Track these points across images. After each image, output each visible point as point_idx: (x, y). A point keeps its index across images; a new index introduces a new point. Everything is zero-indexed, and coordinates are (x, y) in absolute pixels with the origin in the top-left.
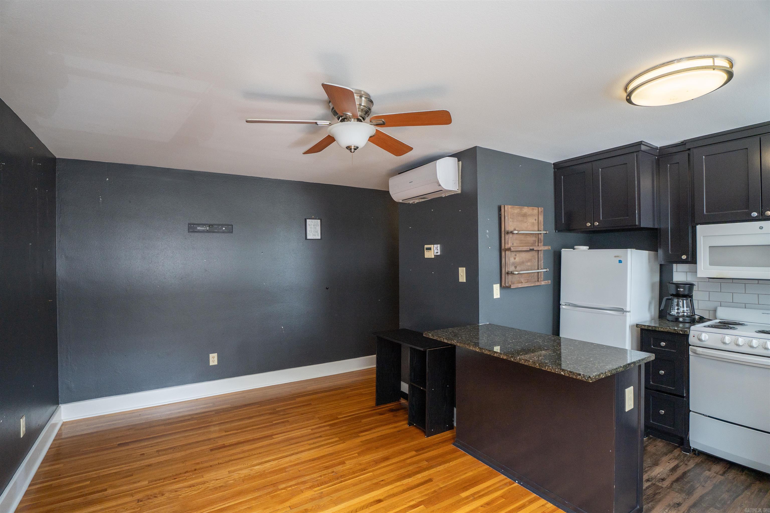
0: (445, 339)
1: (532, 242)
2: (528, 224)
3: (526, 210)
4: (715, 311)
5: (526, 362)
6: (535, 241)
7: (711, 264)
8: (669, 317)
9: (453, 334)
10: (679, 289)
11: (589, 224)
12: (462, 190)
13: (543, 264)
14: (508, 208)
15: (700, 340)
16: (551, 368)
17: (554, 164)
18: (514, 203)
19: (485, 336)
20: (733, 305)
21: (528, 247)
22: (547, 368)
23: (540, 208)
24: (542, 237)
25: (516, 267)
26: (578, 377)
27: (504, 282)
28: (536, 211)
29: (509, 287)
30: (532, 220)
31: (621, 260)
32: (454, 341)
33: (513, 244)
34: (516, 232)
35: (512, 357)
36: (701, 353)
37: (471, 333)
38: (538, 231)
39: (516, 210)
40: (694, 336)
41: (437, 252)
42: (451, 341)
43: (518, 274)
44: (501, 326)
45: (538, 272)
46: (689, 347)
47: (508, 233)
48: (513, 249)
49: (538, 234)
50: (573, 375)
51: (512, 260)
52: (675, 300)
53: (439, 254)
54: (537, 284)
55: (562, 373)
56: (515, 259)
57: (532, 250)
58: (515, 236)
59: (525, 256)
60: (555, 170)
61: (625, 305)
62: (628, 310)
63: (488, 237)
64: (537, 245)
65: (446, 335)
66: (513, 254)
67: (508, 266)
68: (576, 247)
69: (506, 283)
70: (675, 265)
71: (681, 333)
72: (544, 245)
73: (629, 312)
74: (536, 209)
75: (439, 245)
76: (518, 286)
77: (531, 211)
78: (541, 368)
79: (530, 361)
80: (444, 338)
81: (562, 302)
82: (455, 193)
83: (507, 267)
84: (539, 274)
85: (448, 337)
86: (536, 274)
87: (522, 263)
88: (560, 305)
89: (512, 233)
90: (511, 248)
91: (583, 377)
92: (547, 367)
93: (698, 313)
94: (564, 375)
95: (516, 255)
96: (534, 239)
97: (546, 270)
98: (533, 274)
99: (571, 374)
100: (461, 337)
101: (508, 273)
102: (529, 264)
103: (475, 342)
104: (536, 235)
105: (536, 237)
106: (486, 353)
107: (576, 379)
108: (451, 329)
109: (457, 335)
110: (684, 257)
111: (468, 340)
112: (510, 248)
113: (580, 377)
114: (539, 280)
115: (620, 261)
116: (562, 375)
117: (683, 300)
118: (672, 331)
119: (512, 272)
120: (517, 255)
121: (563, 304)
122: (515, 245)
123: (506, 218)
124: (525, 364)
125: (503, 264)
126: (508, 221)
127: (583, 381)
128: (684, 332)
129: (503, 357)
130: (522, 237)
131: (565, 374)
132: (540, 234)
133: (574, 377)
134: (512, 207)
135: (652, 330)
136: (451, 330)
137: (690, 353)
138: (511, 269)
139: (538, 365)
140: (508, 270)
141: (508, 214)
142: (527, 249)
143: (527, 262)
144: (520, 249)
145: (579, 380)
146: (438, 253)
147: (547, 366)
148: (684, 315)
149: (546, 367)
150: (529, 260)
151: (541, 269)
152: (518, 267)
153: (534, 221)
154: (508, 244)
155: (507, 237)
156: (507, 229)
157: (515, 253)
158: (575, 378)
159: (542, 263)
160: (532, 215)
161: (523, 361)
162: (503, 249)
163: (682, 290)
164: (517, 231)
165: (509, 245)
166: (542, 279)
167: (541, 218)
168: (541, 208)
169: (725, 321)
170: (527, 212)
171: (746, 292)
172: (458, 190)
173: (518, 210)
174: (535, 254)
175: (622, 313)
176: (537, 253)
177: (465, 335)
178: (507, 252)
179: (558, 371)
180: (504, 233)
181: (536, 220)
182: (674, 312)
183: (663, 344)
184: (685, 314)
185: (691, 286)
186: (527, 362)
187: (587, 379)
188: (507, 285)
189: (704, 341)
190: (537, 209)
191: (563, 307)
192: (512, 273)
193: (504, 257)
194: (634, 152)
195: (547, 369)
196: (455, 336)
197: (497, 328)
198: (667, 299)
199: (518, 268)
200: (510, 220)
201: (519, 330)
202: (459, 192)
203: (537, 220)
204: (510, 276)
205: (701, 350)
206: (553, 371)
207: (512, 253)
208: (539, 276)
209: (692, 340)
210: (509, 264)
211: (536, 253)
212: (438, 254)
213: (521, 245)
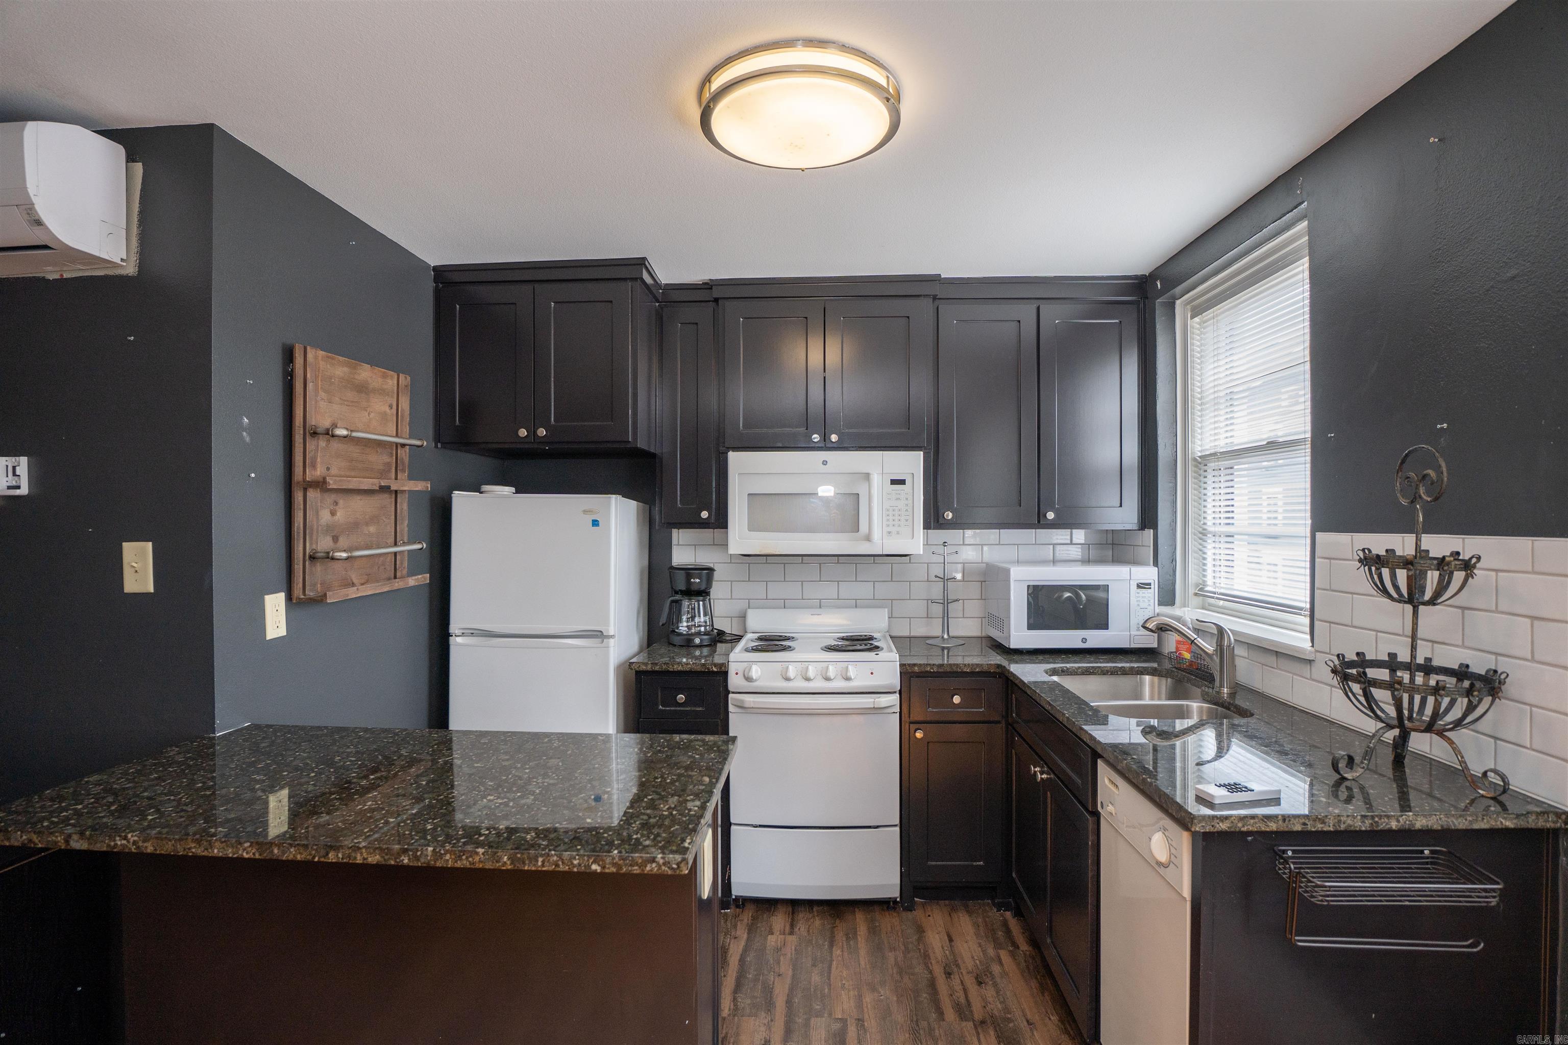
0: (75, 837)
1: (382, 468)
2: (372, 415)
3: (366, 373)
4: (743, 617)
5: (461, 859)
6: (388, 464)
7: (751, 528)
8: (676, 640)
9: (112, 804)
10: (692, 580)
11: (523, 432)
12: (141, 265)
13: (406, 529)
14: (316, 358)
15: (748, 679)
16: (555, 858)
17: (435, 269)
18: (334, 347)
19: (258, 782)
20: (767, 603)
21: (376, 481)
22: (540, 864)
23: (402, 376)
24: (404, 454)
25: (335, 539)
26: (648, 868)
27: (301, 585)
28: (391, 383)
29: (320, 600)
30: (381, 405)
31: (597, 521)
32: (125, 838)
33: (328, 469)
34: (342, 432)
35: (405, 851)
36: (752, 705)
37: (193, 780)
38: (397, 436)
39: (339, 369)
40: (737, 674)
41: (14, 483)
42: (112, 838)
43: (347, 558)
44: (303, 728)
45: (395, 554)
46: (728, 697)
47: (315, 434)
48: (332, 483)
49: (397, 444)
50: (631, 865)
51: (325, 516)
52: (686, 603)
53: (24, 490)
54: (398, 584)
55: (595, 867)
56: (333, 513)
57: (385, 489)
58: (335, 445)
59: (359, 506)
60: (437, 287)
61: (607, 623)
62: (612, 633)
63: (248, 439)
64: (393, 477)
65: (78, 813)
66: (330, 498)
67: (314, 537)
68: (485, 488)
69: (307, 588)
70: (675, 532)
71: (715, 669)
72: (411, 478)
73: (612, 637)
74: (392, 377)
75: (24, 460)
76: (348, 595)
77: (380, 380)
78: (521, 867)
79: (477, 853)
80: (70, 836)
81: (454, 628)
82: (110, 272)
83: (311, 534)
84: (398, 557)
85: (90, 822)
86: (391, 558)
87: (354, 526)
88: (448, 635)
89: (329, 434)
90: (328, 479)
91: (664, 864)
92: (540, 859)
93: (720, 624)
94: (601, 873)
95: (336, 503)
96: (385, 458)
97: (418, 546)
98: (381, 559)
99: (626, 865)
100: (158, 811)
101: (313, 558)
102: (372, 529)
103: (228, 821)
104: (392, 449)
105: (392, 456)
106: (291, 857)
107: (643, 877)
108: (95, 778)
109: (135, 802)
110: (705, 514)
111: (192, 819)
112: (324, 478)
113: (654, 865)
114: (398, 574)
115: (595, 523)
116: (595, 872)
117: (698, 601)
118: (699, 668)
119: (328, 553)
120: (341, 502)
121: (458, 632)
122: (334, 471)
123: (310, 386)
124: (459, 864)
125: (298, 528)
126: (316, 396)
127: (664, 875)
128: (721, 668)
129: (364, 859)
130: (354, 451)
131: (604, 867)
132: (403, 445)
133: (636, 870)
134: (328, 357)
135: (662, 672)
136: (98, 784)
137: (731, 708)
138: (323, 544)
139: (509, 859)
140: (314, 547)
141: (317, 377)
142: (373, 485)
143: (367, 524)
144: (354, 484)
145: (652, 875)
146: (18, 487)
147: (542, 855)
148: (700, 630)
149: (537, 861)
150: (374, 519)
151: (404, 544)
152: (341, 539)
153: (387, 409)
154: (314, 466)
155: (311, 444)
156: (312, 421)
157: (333, 496)
158: (638, 872)
159: (404, 527)
160: (382, 392)
161: (448, 857)
162: (298, 483)
163: (698, 580)
164: (347, 429)
165: (318, 469)
166: (405, 572)
167: (405, 404)
168: (406, 378)
169: (766, 636)
170: (369, 379)
171: (786, 579)
172: (122, 260)
173: (346, 369)
174: (386, 500)
175: (599, 640)
176: (393, 500)
177: (170, 793)
178: (312, 494)
179: (580, 865)
180: (302, 432)
181: (391, 407)
182: (683, 628)
183: (681, 697)
184: (702, 629)
185: (709, 572)
186: (467, 858)
187: (675, 866)
188: (310, 593)
189: (756, 680)
190: (396, 377)
191: (456, 642)
192: (329, 557)
193: (302, 507)
194: (625, 279)
195: (543, 865)
196: (123, 810)
197: (289, 739)
198: (673, 602)
199: (343, 542)
200: (322, 394)
201: (366, 730)
202: (131, 269)
203: (395, 407)
204: (319, 567)
205: (752, 700)
206: (563, 868)
207: (326, 495)
208: (398, 563)
209: (735, 681)
210: (315, 527)
211: (391, 498)
212: (17, 492)
213: (353, 474)
